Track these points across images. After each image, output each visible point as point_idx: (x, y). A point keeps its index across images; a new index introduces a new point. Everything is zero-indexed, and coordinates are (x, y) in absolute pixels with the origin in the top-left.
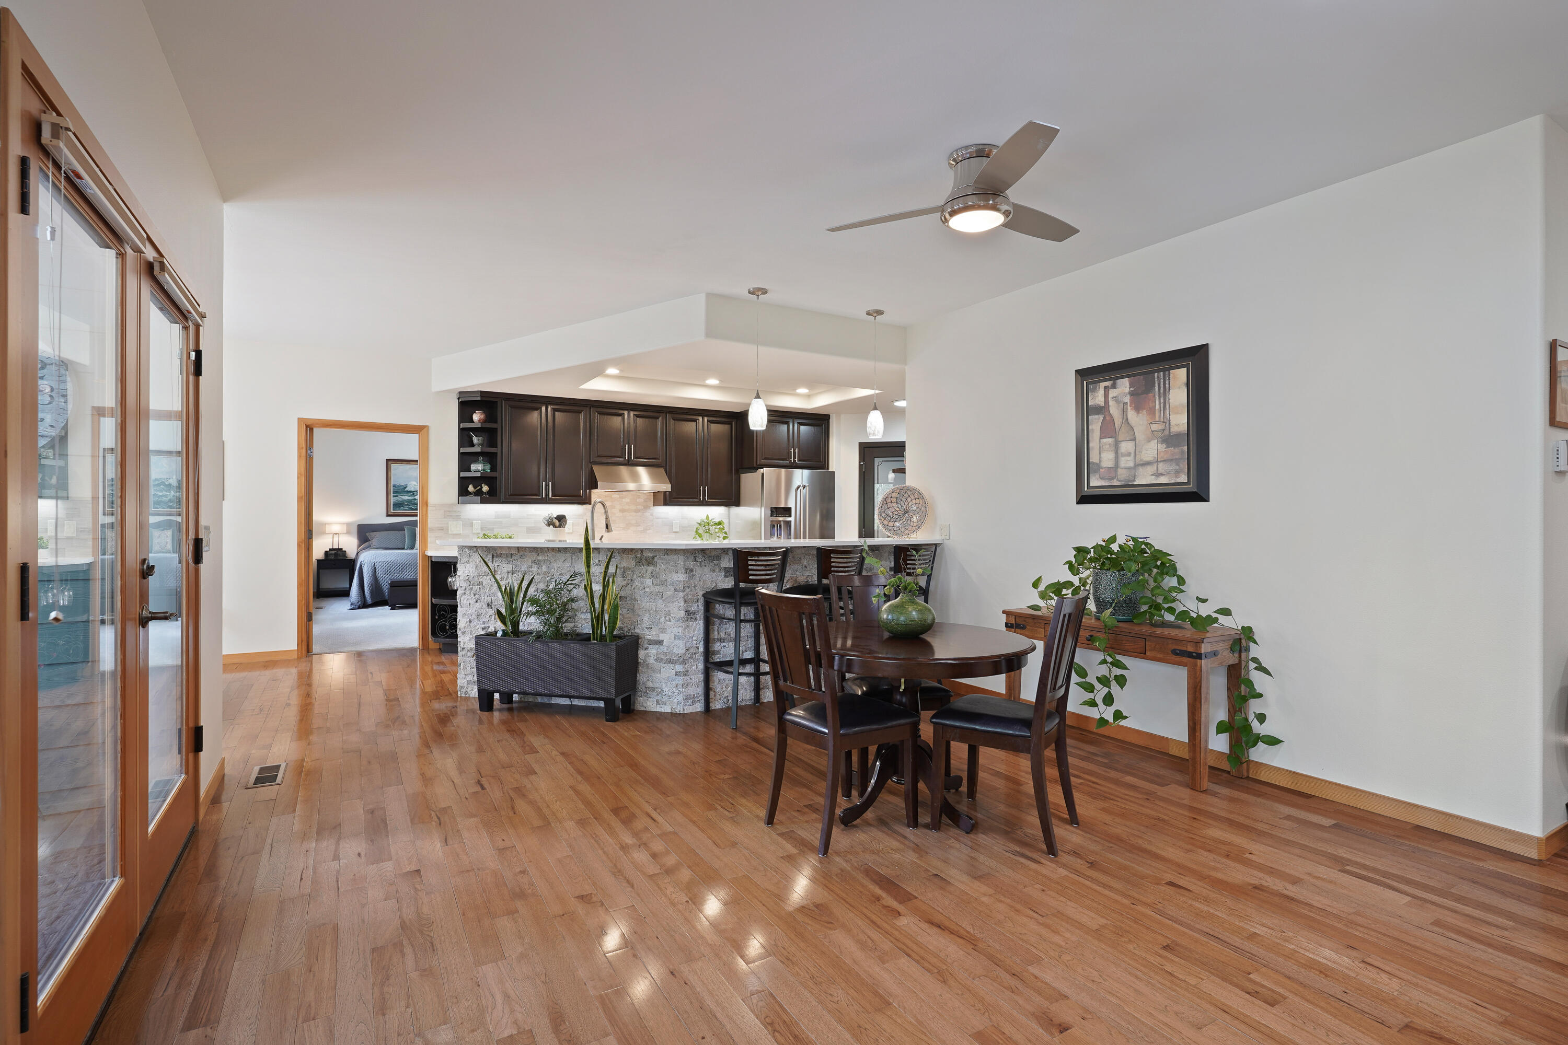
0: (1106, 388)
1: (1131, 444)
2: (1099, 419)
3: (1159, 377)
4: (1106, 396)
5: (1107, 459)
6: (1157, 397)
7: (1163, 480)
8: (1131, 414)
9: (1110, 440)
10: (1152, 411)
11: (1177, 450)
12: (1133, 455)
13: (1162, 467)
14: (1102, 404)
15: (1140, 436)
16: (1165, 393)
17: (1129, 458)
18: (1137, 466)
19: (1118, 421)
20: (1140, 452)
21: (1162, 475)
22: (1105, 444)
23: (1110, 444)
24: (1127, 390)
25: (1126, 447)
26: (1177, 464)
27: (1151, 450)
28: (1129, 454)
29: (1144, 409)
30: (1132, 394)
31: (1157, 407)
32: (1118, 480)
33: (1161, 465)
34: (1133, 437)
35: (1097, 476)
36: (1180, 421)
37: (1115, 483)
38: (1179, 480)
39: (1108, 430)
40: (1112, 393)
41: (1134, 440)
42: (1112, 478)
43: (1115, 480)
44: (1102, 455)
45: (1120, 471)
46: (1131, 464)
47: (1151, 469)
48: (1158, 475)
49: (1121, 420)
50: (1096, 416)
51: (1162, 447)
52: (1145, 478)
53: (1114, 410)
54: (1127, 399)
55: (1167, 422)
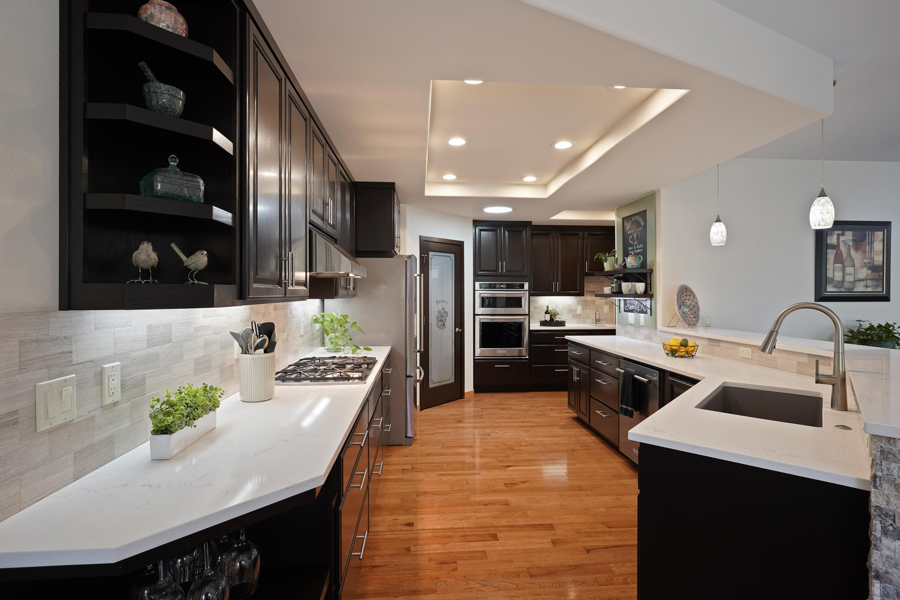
0: (838, 235)
1: (852, 269)
2: (833, 252)
3: (869, 234)
4: (838, 239)
5: (838, 276)
6: (867, 245)
7: (869, 289)
8: (853, 252)
9: (840, 265)
10: (864, 252)
11: (877, 274)
12: (853, 275)
13: (869, 283)
14: (836, 243)
15: (857, 265)
16: (871, 243)
17: (851, 276)
18: (855, 281)
19: (845, 255)
20: (857, 273)
21: (869, 287)
22: (837, 267)
23: (840, 268)
24: (851, 238)
25: (849, 270)
26: (877, 282)
27: (863, 273)
28: (851, 274)
29: (860, 250)
30: (853, 240)
31: (867, 250)
32: (844, 288)
33: (868, 281)
34: (853, 265)
35: (832, 285)
36: (878, 259)
37: (842, 290)
38: (878, 290)
39: (839, 259)
40: (842, 238)
41: (854, 266)
42: (841, 287)
43: (842, 288)
44: (835, 274)
45: (845, 284)
46: (852, 280)
47: (863, 284)
48: (867, 286)
49: (846, 254)
50: (832, 250)
51: (869, 272)
52: (860, 288)
53: (843, 248)
54: (851, 243)
55: (872, 259)
